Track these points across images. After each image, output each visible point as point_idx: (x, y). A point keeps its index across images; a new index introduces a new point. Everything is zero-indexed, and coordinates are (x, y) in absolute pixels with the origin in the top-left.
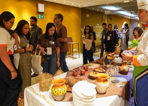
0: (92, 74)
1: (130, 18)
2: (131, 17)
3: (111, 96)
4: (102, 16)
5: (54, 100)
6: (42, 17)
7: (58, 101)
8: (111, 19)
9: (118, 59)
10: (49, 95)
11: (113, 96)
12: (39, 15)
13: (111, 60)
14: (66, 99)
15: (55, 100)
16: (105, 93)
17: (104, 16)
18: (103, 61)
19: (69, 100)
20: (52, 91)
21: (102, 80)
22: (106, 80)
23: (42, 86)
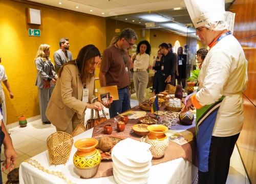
0: (137, 128)
1: (186, 35)
2: (187, 33)
3: (173, 160)
4: (141, 31)
5: (79, 177)
6: (37, 33)
7: (86, 179)
8: (155, 36)
9: (175, 101)
10: (69, 169)
11: (176, 160)
12: (32, 30)
13: (163, 104)
14: (100, 173)
15: (82, 177)
16: (163, 157)
17: (144, 32)
18: (151, 105)
19: (105, 175)
20: (76, 161)
21: (157, 135)
22: (164, 136)
23: (55, 156)
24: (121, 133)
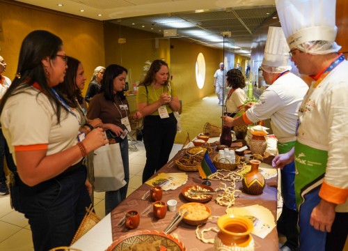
4: (154, 41)
8: (172, 47)
17: (157, 42)
24: (159, 222)
